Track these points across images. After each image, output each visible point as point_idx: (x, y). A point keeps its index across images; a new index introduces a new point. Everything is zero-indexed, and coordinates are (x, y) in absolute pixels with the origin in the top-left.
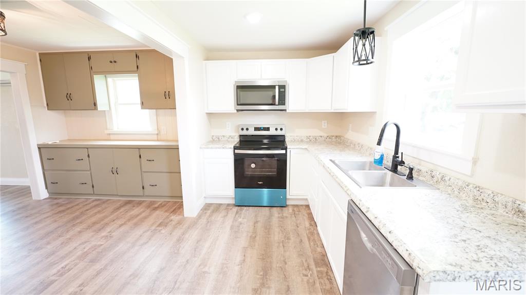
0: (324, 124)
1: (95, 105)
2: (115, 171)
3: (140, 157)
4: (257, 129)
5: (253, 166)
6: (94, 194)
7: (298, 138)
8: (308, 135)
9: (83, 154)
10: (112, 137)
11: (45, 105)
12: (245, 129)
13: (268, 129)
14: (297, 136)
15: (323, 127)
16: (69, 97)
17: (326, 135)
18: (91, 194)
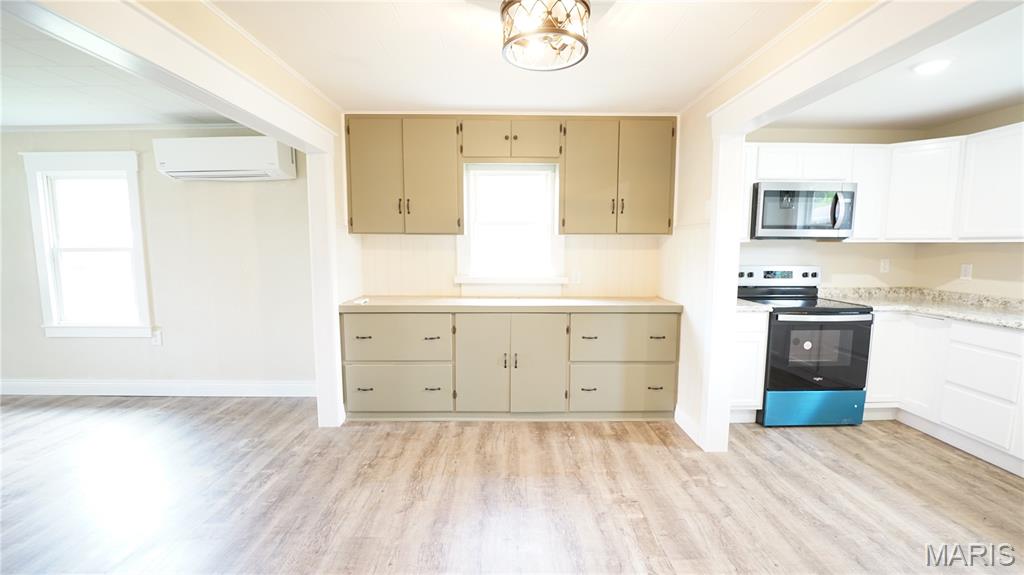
0: (884, 266)
1: (459, 225)
2: (510, 362)
3: (568, 330)
4: (768, 274)
5: (808, 345)
6: (455, 412)
7: (838, 292)
8: (855, 286)
9: (443, 326)
10: (465, 291)
11: (346, 223)
12: (746, 275)
13: (788, 275)
14: (836, 289)
15: (882, 270)
16: (404, 207)
17: (885, 285)
18: (450, 412)
